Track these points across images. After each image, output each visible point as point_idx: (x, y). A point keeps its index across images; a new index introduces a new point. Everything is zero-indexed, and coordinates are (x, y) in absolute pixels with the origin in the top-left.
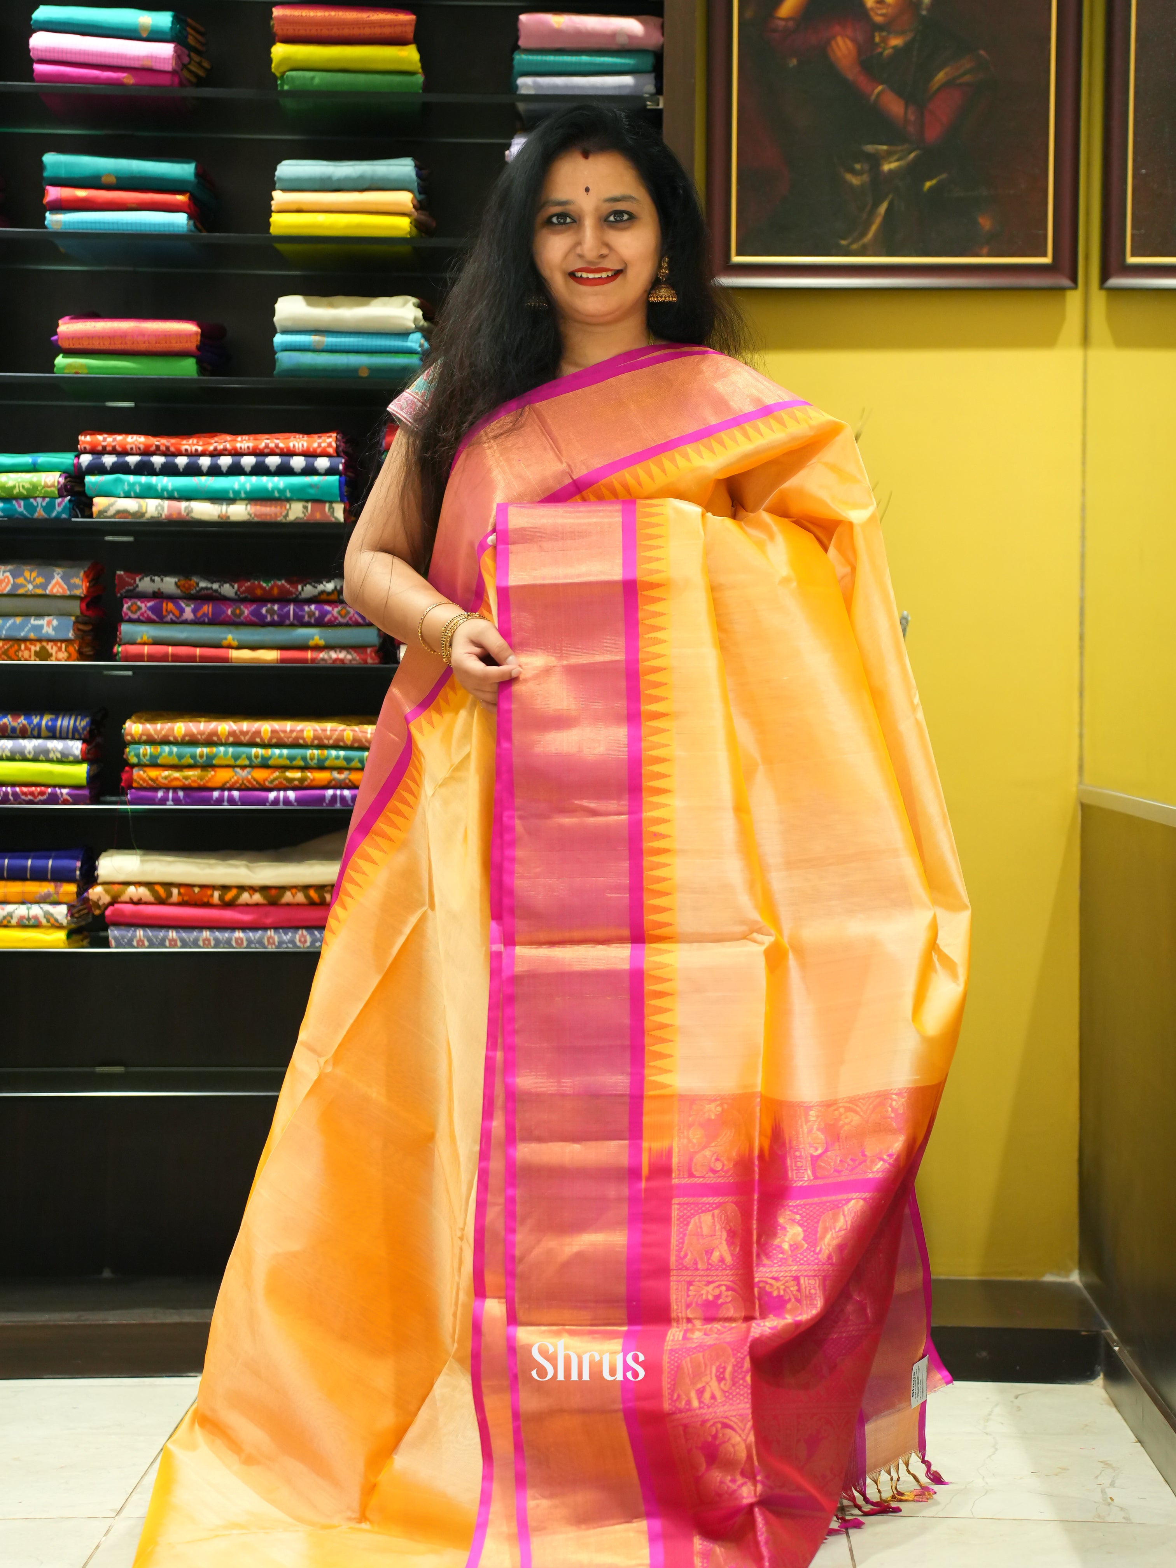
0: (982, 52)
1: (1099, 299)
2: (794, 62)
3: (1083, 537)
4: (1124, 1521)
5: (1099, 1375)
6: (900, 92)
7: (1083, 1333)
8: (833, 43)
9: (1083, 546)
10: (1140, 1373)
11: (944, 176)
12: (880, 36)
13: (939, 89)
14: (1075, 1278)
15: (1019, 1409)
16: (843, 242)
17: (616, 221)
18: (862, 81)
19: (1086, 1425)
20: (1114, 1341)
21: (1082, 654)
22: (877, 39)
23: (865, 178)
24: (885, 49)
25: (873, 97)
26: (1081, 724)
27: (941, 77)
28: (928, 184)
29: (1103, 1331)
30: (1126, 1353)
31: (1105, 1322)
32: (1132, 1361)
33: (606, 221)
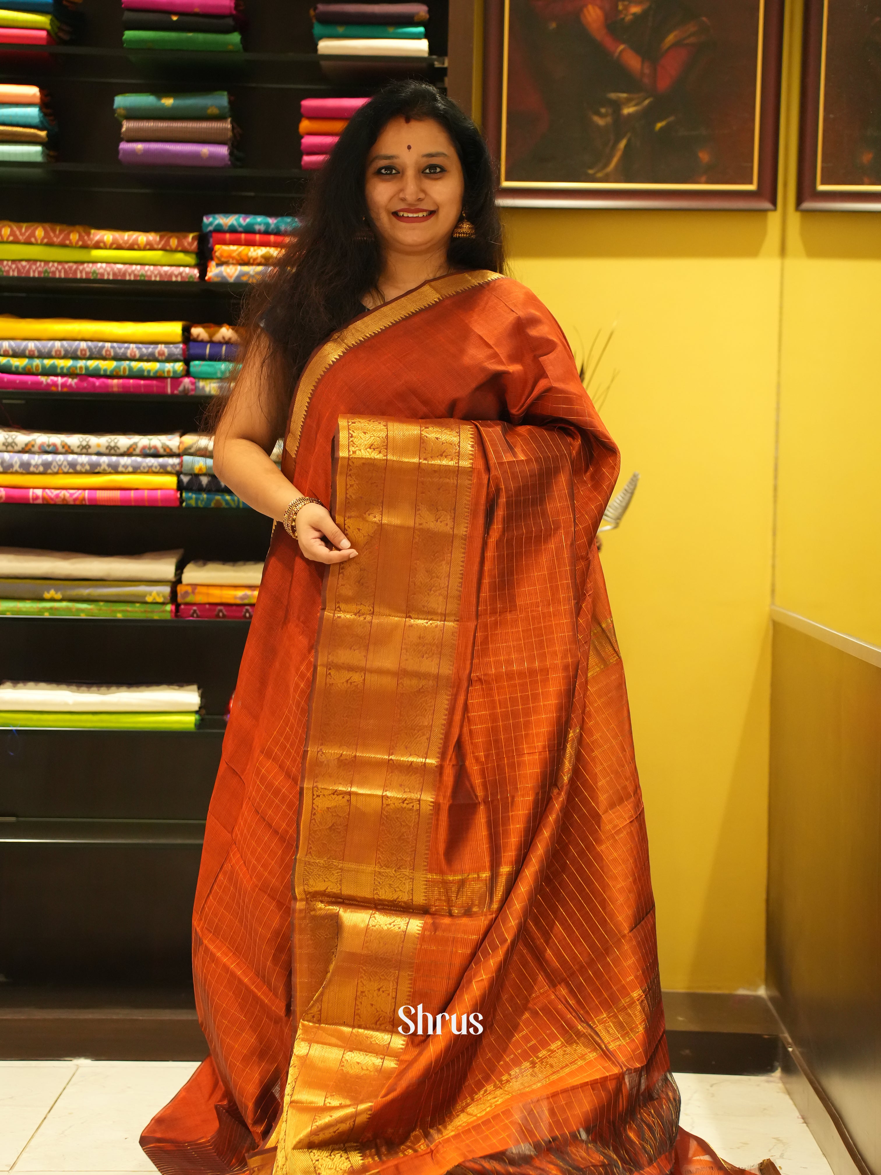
0: (704, 19)
1: (794, 219)
2: (553, 25)
3: (778, 409)
5: (777, 1069)
6: (638, 50)
7: (766, 1037)
8: (585, 10)
10: (806, 1068)
11: (672, 119)
12: (623, 5)
13: (670, 48)
14: (762, 992)
15: (713, 1095)
16: (591, 172)
17: (431, 173)
18: (608, 42)
19: (765, 1109)
20: (789, 1043)
21: (775, 501)
22: (620, 7)
23: (609, 119)
24: (626, 15)
25: (616, 54)
26: (774, 557)
27: (671, 38)
28: (659, 125)
29: (781, 1035)
30: (797, 1053)
31: (783, 1028)
32: (801, 1058)
33: (423, 172)
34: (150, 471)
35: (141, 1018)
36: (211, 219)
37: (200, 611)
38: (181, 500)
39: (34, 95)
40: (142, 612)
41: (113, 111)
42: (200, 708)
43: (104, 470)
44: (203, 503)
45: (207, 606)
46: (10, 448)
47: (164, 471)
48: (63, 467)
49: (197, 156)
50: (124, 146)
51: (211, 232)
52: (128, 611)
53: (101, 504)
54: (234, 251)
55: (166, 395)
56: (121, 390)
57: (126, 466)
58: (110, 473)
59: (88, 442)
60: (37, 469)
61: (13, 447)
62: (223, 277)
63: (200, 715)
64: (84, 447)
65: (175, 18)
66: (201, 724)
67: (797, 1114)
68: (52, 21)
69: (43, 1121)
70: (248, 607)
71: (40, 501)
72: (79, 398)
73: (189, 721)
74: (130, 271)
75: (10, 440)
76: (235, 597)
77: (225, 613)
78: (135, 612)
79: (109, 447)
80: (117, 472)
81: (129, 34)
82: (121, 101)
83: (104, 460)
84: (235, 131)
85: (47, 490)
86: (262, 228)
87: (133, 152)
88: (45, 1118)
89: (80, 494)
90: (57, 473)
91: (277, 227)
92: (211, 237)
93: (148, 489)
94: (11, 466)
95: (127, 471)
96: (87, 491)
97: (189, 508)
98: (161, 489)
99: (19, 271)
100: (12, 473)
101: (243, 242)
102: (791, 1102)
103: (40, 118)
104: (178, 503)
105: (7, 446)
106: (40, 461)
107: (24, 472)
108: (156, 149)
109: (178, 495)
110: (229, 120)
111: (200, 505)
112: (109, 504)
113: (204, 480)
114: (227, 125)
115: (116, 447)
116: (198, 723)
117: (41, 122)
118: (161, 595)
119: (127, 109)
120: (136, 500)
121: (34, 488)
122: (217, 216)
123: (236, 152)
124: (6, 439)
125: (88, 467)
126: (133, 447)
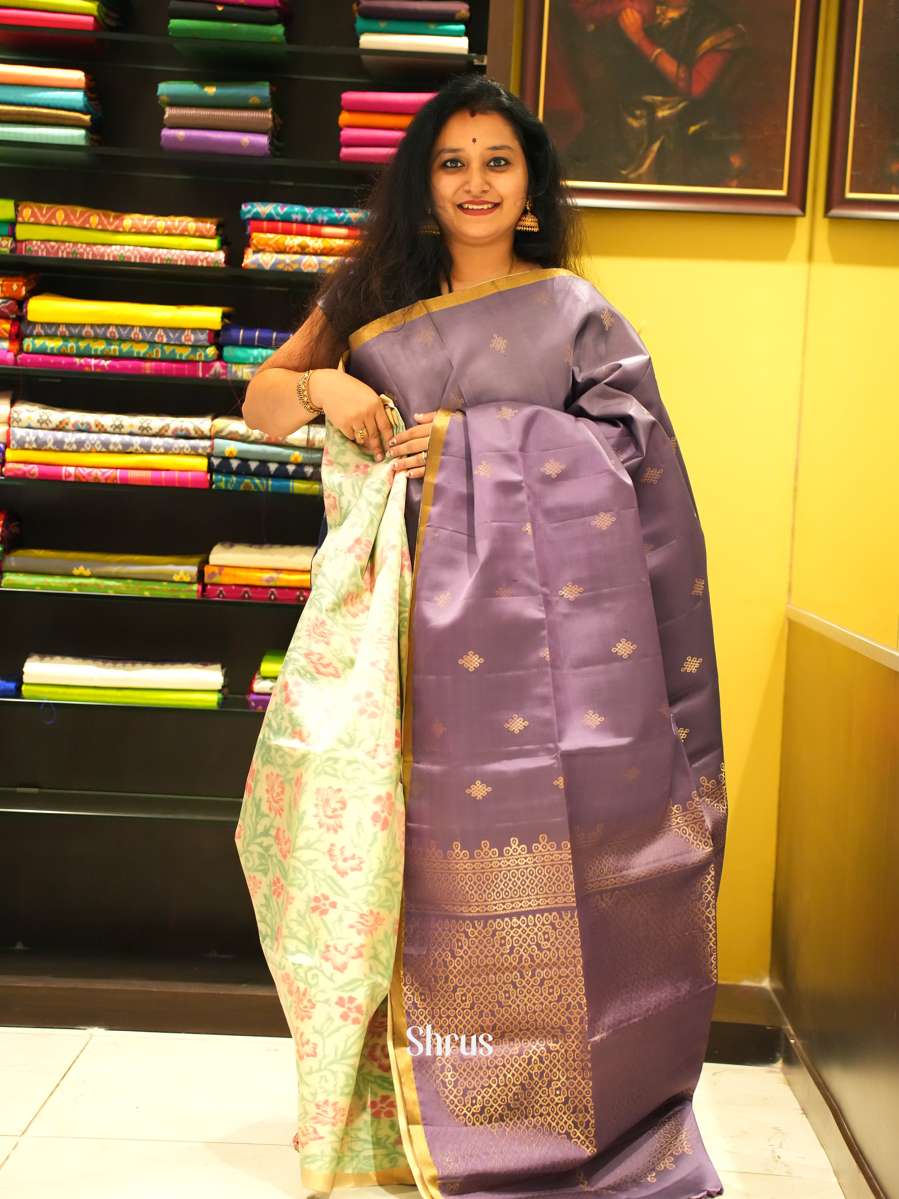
0: (740, 26)
1: (822, 225)
2: (592, 27)
3: (800, 411)
4: (786, 1174)
5: (778, 1060)
6: (674, 54)
7: (768, 1028)
8: (623, 14)
9: (800, 418)
10: (807, 1060)
11: (705, 123)
12: (661, 9)
13: (705, 53)
14: (766, 984)
15: (715, 1084)
16: (624, 172)
17: (495, 166)
18: (645, 46)
19: (765, 1099)
20: (791, 1035)
22: (658, 12)
23: (643, 122)
24: (664, 20)
25: (653, 58)
26: (792, 556)
27: (707, 44)
28: (693, 129)
29: (783, 1027)
30: (799, 1045)
31: (786, 1020)
32: (803, 1050)
33: (488, 165)
34: (181, 453)
35: (155, 990)
36: (249, 207)
37: (226, 592)
38: (211, 482)
39: (80, 80)
40: (169, 591)
41: (157, 98)
42: (223, 687)
43: (137, 450)
44: (233, 486)
45: (233, 587)
46: (44, 426)
47: (195, 453)
48: (96, 446)
49: (238, 144)
50: (166, 132)
51: (249, 219)
52: (155, 589)
53: (132, 483)
54: (271, 239)
55: (198, 378)
56: (153, 372)
57: (157, 447)
58: (142, 453)
59: (121, 422)
60: (70, 447)
61: (47, 424)
62: (260, 265)
63: (223, 694)
64: (117, 427)
65: (220, 8)
66: (223, 703)
67: (798, 1106)
68: (99, 7)
69: (56, 1088)
70: (273, 590)
71: (72, 479)
72: (113, 379)
73: (212, 700)
74: (156, 254)
75: (45, 418)
76: (261, 579)
77: (251, 595)
78: (163, 591)
79: (141, 428)
80: (149, 453)
81: (174, 23)
82: (165, 88)
83: (137, 441)
84: (276, 121)
85: (80, 469)
86: (300, 217)
87: (175, 139)
88: (58, 1085)
89: (112, 473)
90: (90, 452)
91: (314, 217)
92: (249, 224)
93: (179, 471)
94: (45, 443)
95: (159, 452)
96: (119, 471)
97: (219, 490)
98: (191, 471)
99: (48, 251)
100: (46, 450)
101: (280, 231)
102: (791, 1093)
103: (84, 102)
104: (208, 485)
105: (41, 424)
106: (73, 440)
107: (57, 449)
108: (198, 137)
109: (209, 477)
110: (270, 110)
111: (230, 487)
112: (140, 484)
113: (235, 463)
114: (268, 115)
115: (148, 428)
116: (220, 702)
117: (86, 106)
118: (188, 575)
119: (169, 96)
120: (167, 480)
121: (67, 466)
122: (255, 204)
123: (276, 142)
124: (41, 416)
125: (120, 447)
126: (165, 428)
